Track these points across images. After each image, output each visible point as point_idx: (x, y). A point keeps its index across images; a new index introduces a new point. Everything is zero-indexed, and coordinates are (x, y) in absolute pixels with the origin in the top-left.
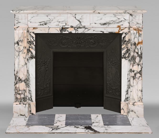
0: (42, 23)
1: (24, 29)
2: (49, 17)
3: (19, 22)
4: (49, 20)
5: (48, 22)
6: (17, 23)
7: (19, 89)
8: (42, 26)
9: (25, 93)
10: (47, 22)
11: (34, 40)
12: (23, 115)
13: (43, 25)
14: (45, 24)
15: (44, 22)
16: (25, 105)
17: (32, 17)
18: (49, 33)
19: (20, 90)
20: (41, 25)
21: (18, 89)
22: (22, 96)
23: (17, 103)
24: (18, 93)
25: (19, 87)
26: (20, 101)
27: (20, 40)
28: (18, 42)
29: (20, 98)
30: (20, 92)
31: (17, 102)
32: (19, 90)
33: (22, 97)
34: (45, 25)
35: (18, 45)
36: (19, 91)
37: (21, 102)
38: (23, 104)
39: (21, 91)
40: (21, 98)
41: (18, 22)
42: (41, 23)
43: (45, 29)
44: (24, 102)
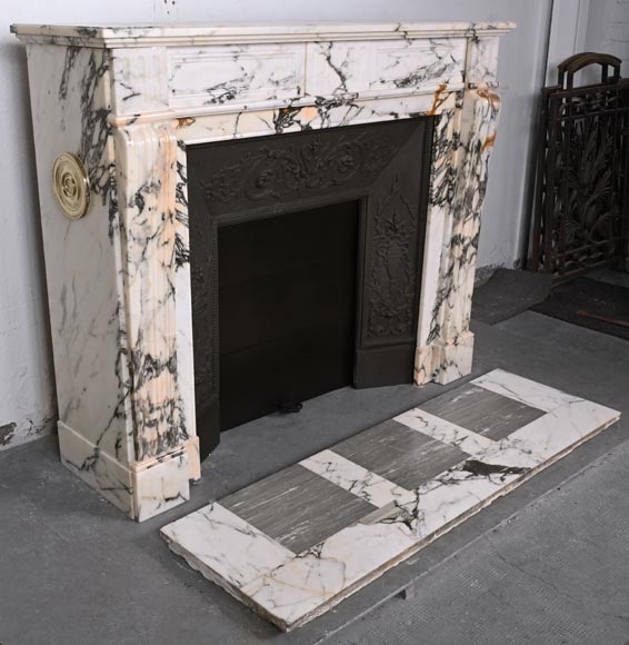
0: (218, 93)
1: (156, 126)
2: (241, 62)
3: (134, 95)
4: (240, 75)
5: (238, 85)
6: (125, 99)
7: (150, 404)
8: (217, 107)
9: (172, 413)
10: (233, 84)
11: (182, 178)
12: (175, 495)
13: (222, 102)
14: (231, 97)
15: (223, 85)
16: (177, 458)
17: (179, 67)
18: (238, 136)
19: (155, 406)
20: (214, 101)
21: (147, 405)
22: (164, 427)
23: (148, 461)
24: (147, 420)
25: (149, 398)
26: (156, 449)
27: (152, 185)
28: (142, 193)
29: (156, 437)
30: (156, 415)
31: (146, 456)
32: (148, 409)
33: (161, 433)
34: (227, 101)
35: (141, 208)
36: (151, 411)
37: (158, 452)
38: (173, 457)
39: (158, 408)
40: (159, 436)
41: (129, 93)
42: (213, 92)
43: (222, 123)
44: (170, 450)
